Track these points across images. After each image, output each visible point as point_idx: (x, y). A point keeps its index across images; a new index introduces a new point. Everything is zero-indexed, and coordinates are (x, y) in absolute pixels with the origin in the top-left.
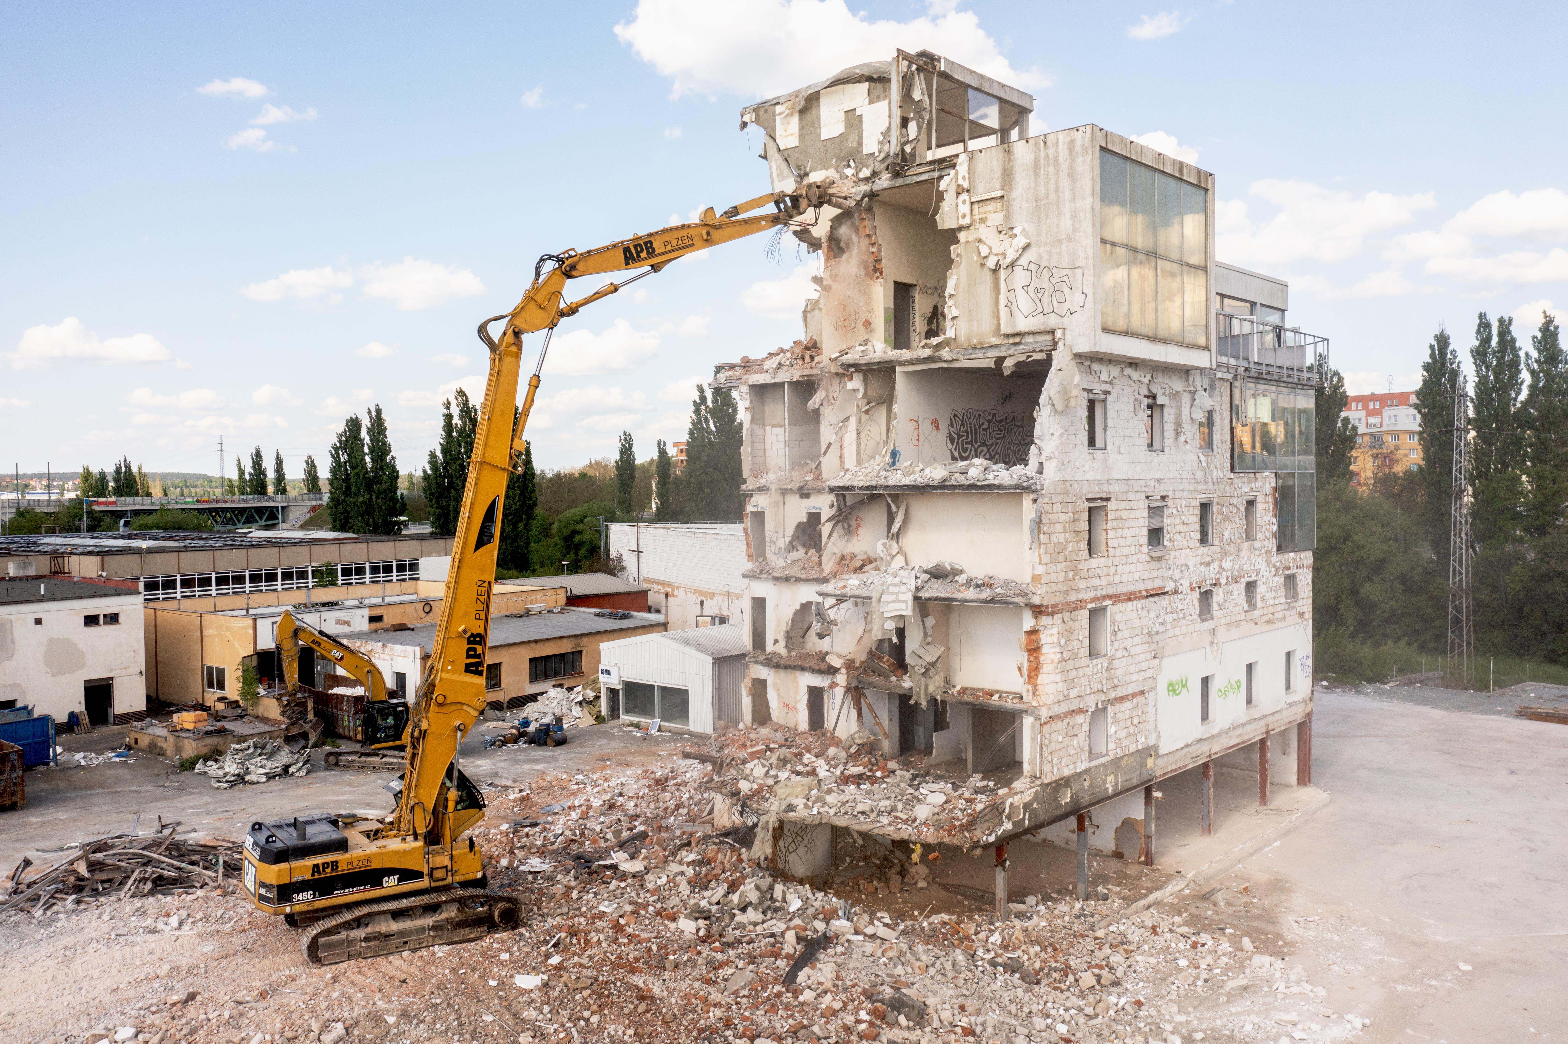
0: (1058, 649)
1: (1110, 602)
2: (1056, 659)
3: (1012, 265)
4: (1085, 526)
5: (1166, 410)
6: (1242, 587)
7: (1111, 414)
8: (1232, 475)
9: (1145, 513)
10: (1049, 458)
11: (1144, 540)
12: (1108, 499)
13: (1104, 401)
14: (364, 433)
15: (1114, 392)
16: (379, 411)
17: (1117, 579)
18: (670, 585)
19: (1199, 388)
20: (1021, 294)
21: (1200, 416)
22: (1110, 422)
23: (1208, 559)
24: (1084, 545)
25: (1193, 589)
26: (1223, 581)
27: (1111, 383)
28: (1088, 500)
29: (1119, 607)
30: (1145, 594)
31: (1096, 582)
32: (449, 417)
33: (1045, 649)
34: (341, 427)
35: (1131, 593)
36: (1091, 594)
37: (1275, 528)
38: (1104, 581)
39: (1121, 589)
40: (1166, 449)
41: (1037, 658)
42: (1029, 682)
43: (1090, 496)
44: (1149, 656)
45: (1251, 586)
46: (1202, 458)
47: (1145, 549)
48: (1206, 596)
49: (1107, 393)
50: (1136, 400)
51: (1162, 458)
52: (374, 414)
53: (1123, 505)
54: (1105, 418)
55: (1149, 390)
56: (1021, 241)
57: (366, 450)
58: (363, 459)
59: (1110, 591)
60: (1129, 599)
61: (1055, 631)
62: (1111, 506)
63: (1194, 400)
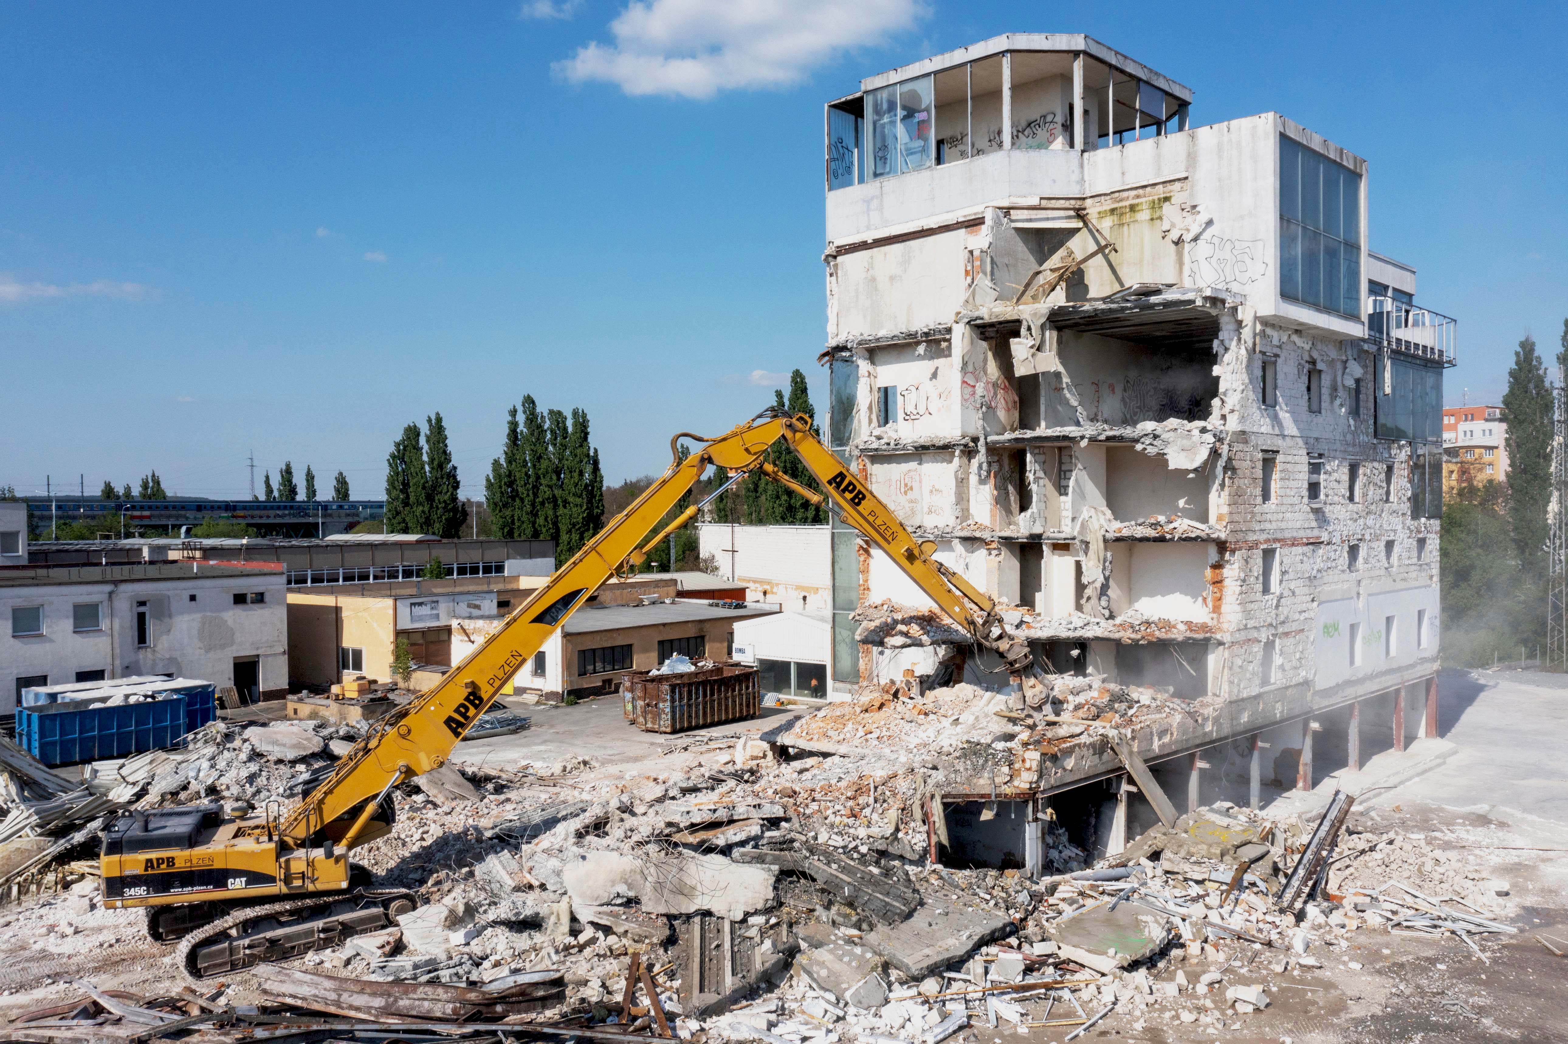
0: (1239, 583)
1: (1278, 545)
2: (1237, 592)
3: (1196, 239)
4: (1259, 473)
5: (1323, 376)
6: (1382, 544)
7: (1280, 377)
8: (1375, 441)
9: (1306, 469)
10: (1232, 411)
11: (1305, 493)
12: (1278, 452)
13: (1275, 363)
14: (422, 441)
15: (1283, 356)
16: (439, 420)
17: (1283, 525)
18: (769, 583)
19: (1350, 357)
20: (1204, 265)
21: (1350, 383)
22: (1279, 382)
23: (1355, 516)
24: (1258, 491)
25: (1343, 542)
26: (1367, 537)
27: (1280, 347)
28: (1262, 451)
29: (1286, 550)
30: (1305, 540)
31: (1267, 526)
32: (513, 426)
33: (1227, 582)
34: (399, 436)
35: (1295, 539)
36: (1263, 537)
37: (1409, 494)
38: (1274, 526)
39: (1287, 535)
40: (1323, 411)
41: (1221, 591)
42: (1214, 612)
43: (1264, 448)
44: (1309, 598)
45: (1390, 545)
46: (1352, 422)
47: (1306, 500)
48: (1353, 551)
49: (1277, 356)
50: (1299, 364)
51: (1319, 419)
52: (433, 422)
53: (1290, 458)
54: (1276, 379)
55: (1311, 356)
56: (1203, 218)
57: (425, 458)
58: (423, 468)
59: (1279, 535)
60: (1293, 545)
61: (1236, 566)
62: (1280, 458)
63: (1345, 368)
